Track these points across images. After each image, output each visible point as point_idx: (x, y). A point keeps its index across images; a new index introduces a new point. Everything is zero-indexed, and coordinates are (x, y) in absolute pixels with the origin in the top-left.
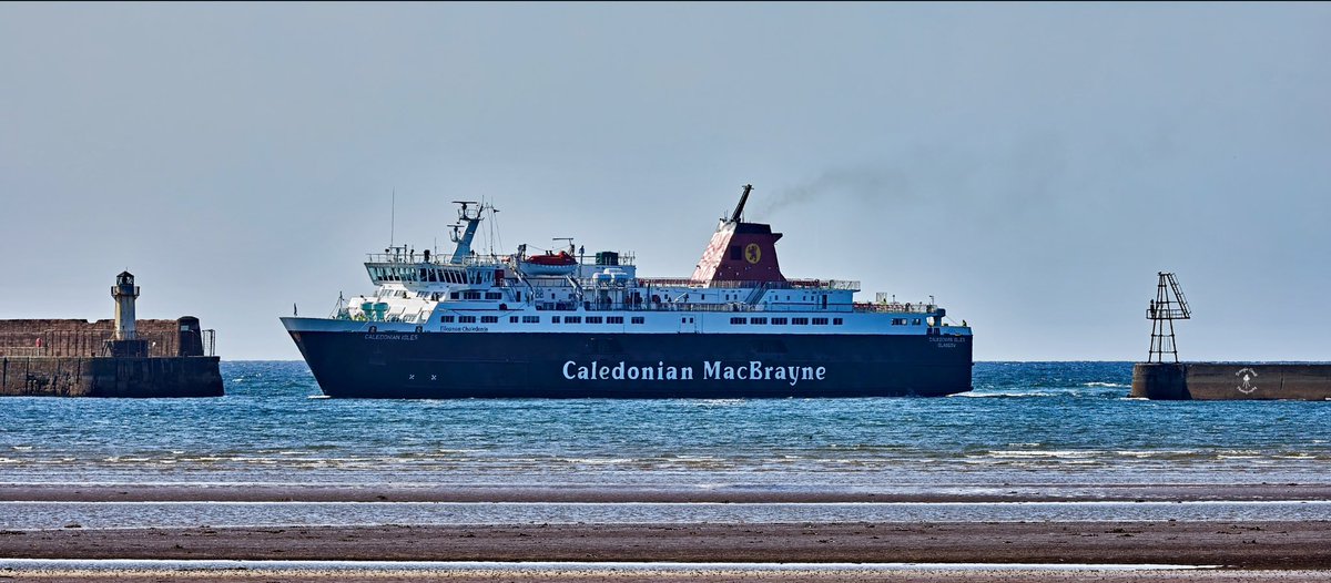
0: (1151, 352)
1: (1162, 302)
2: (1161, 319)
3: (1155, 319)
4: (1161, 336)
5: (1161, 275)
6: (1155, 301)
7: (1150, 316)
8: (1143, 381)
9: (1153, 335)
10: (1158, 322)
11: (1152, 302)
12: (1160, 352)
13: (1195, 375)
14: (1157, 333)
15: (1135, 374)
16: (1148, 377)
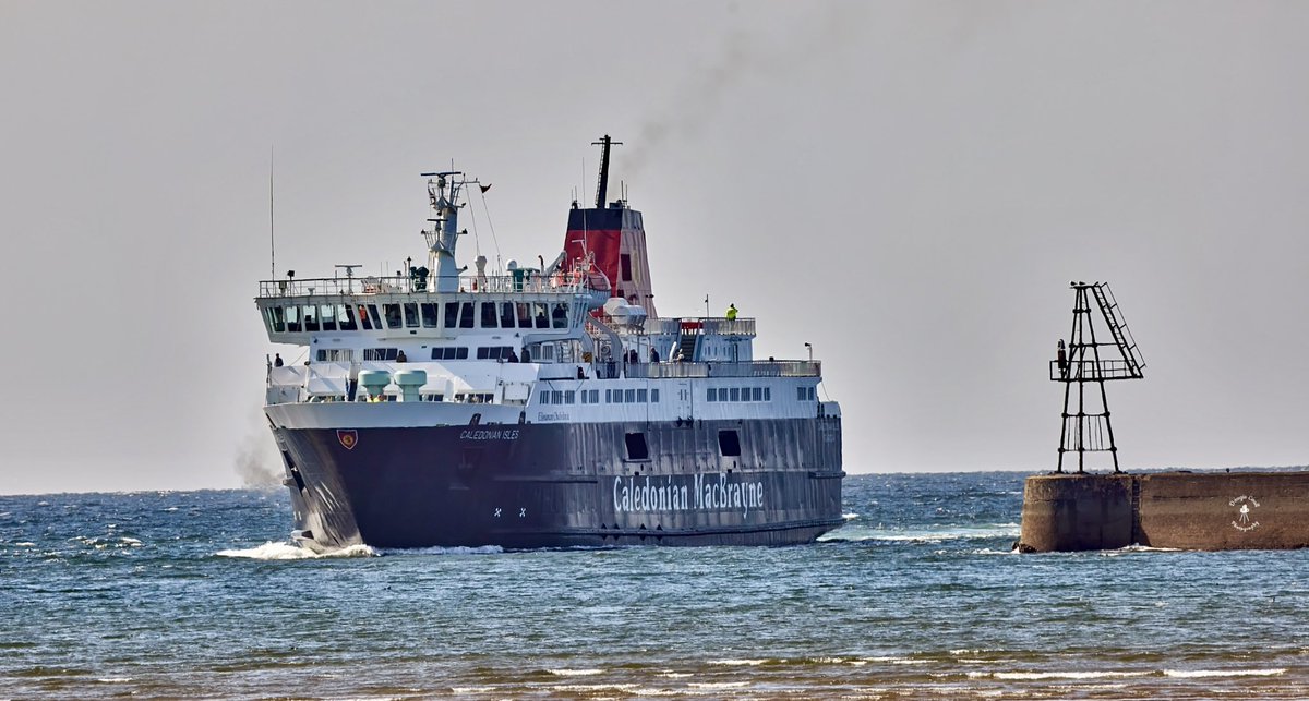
0: (1061, 450)
1: (1081, 345)
2: (1081, 380)
3: (1069, 381)
4: (1081, 415)
5: (1081, 288)
6: (1067, 343)
7: (1057, 374)
8: (1046, 513)
9: (1065, 415)
10: (1075, 386)
11: (1062, 344)
12: (1081, 450)
13: (1156, 498)
14: (1073, 409)
15: (1027, 499)
16: (1057, 504)
